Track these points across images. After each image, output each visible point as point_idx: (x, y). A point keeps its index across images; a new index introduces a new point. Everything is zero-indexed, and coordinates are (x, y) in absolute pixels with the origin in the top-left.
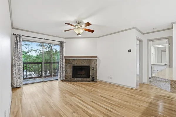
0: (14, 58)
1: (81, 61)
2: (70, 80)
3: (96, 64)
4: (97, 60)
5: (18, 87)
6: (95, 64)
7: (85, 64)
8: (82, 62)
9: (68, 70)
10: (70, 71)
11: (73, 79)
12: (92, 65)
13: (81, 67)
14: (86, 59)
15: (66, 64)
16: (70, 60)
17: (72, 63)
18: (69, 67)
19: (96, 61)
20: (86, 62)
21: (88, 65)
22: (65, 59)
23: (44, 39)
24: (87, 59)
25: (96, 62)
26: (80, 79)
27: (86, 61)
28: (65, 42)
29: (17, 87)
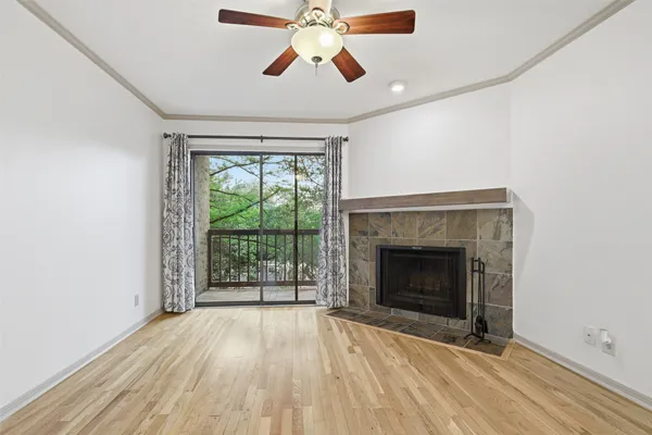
0: (165, 214)
1: (418, 224)
2: (367, 311)
3: (504, 238)
4: (509, 212)
5: (175, 310)
6: (497, 236)
7: (441, 239)
8: (421, 229)
9: (360, 263)
10: (368, 271)
11: (380, 310)
12: (481, 244)
13: (417, 252)
14: (441, 214)
15: (354, 238)
16: (372, 221)
17: (376, 233)
18: (365, 252)
19: (504, 218)
20: (445, 228)
21: (455, 244)
22: (350, 215)
23: (262, 138)
24: (448, 212)
25: (505, 228)
26: (414, 316)
27: (445, 220)
28: (346, 140)
29: (172, 312)
